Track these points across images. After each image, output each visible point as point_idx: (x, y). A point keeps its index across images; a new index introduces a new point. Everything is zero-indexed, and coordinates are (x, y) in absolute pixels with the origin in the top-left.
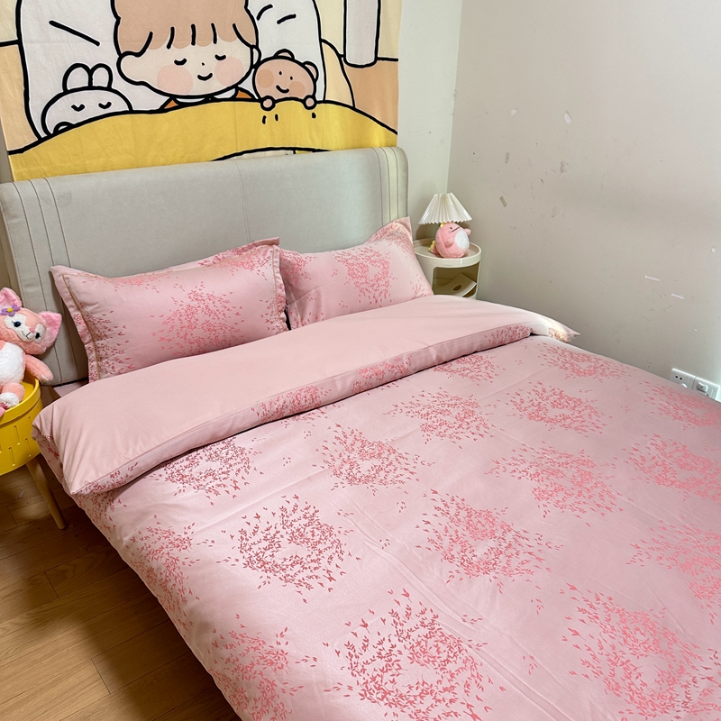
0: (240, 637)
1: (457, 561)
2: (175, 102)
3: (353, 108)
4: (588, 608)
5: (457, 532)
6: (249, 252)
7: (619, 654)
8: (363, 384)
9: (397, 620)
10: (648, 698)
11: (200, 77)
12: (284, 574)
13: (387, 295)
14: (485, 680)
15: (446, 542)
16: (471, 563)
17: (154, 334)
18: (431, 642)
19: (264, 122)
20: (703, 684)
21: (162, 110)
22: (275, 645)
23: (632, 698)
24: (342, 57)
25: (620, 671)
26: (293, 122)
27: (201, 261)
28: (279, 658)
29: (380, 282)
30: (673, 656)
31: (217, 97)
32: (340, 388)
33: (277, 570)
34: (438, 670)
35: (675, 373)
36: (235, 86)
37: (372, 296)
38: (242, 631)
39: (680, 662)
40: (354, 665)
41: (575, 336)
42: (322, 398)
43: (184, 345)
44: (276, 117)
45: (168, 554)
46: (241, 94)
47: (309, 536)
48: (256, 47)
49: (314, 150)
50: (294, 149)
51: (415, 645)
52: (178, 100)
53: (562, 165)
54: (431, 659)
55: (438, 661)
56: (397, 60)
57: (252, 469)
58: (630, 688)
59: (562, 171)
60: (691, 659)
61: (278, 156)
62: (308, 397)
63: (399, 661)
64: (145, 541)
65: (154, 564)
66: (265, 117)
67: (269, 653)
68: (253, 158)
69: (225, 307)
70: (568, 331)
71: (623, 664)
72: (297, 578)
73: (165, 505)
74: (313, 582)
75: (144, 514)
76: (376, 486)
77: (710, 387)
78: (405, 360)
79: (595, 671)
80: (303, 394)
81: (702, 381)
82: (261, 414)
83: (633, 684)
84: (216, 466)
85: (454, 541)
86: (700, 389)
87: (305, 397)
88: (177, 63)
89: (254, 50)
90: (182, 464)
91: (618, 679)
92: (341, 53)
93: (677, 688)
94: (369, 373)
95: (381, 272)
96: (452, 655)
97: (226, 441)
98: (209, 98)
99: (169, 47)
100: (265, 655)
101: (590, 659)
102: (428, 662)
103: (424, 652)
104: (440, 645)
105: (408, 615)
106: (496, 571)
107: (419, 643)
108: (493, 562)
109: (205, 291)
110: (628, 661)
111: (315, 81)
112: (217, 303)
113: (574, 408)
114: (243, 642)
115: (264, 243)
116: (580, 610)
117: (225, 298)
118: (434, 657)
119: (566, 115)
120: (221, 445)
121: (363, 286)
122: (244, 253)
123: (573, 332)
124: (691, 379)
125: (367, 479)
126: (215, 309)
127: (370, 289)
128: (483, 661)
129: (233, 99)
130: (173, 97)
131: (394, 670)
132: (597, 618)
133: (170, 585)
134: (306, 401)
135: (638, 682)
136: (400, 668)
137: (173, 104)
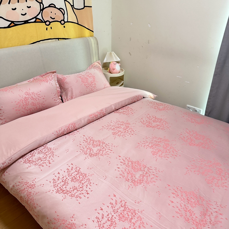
0: (57, 220)
1: (130, 181)
2: (13, 24)
3: (78, 24)
4: (175, 192)
5: (129, 170)
6: (45, 76)
7: (187, 207)
8: (91, 120)
9: (113, 206)
10: (199, 222)
11: (22, 14)
12: (71, 194)
13: (95, 88)
14: (145, 224)
15: (126, 174)
16: (135, 181)
17: (13, 109)
18: (125, 212)
19: (47, 30)
20: (215, 214)
21: (9, 27)
22: (70, 221)
23: (193, 223)
24: (72, 6)
25: (188, 213)
26: (57, 29)
27: (28, 80)
28: (72, 226)
29: (93, 84)
30: (204, 206)
31: (29, 21)
32: (83, 122)
33: (68, 193)
34: (129, 223)
35: (188, 106)
36: (35, 17)
37: (90, 89)
38: (58, 217)
39: (206, 207)
40: (100, 225)
41: (156, 97)
42: (77, 127)
43: (25, 111)
44: (51, 28)
45: (27, 191)
46: (37, 20)
47: (78, 178)
48: (42, 3)
49: (65, 39)
50: (58, 39)
51: (120, 214)
52: (15, 23)
53: (149, 41)
54: (126, 219)
55: (129, 219)
56: (91, 7)
57: (55, 155)
58: (192, 219)
59: (149, 43)
60: (209, 205)
61: (53, 41)
62: (72, 127)
63: (115, 221)
64: (18, 187)
65: (22, 195)
66: (47, 28)
67: (68, 225)
68: (44, 42)
69: (39, 97)
70: (154, 96)
71: (189, 211)
72: (76, 195)
73: (24, 172)
74: (82, 196)
75: (16, 176)
76: (100, 157)
77: (199, 110)
78: (104, 110)
79: (180, 215)
80: (70, 126)
81: (196, 108)
82: (56, 135)
83: (193, 218)
84: (41, 156)
85: (128, 174)
86: (196, 111)
87: (71, 127)
88: (13, 9)
89: (41, 4)
90: (29, 156)
91: (188, 217)
92: (72, 5)
93: (207, 217)
94: (93, 116)
95: (93, 80)
96: (133, 216)
97: (44, 146)
98: (26, 22)
99: (9, 3)
100: (67, 225)
101: (178, 211)
102: (125, 220)
103: (123, 217)
104: (129, 213)
105: (116, 203)
106: (144, 183)
107: (121, 213)
108: (142, 180)
109: (31, 91)
110: (190, 210)
111: (64, 15)
112: (36, 95)
113: (160, 122)
114: (59, 221)
115: (51, 73)
116: (173, 193)
117: (38, 93)
118: (127, 218)
119: (149, 25)
120: (42, 147)
121: (87, 85)
122: (44, 77)
123: (155, 96)
124: (193, 108)
125: (96, 154)
126: (35, 97)
127: (89, 86)
128: (144, 217)
129: (35, 22)
130: (12, 22)
131: (114, 225)
132: (178, 195)
133: (29, 202)
134: (72, 128)
135: (194, 217)
136: (116, 224)
137: (12, 24)
